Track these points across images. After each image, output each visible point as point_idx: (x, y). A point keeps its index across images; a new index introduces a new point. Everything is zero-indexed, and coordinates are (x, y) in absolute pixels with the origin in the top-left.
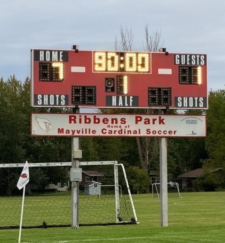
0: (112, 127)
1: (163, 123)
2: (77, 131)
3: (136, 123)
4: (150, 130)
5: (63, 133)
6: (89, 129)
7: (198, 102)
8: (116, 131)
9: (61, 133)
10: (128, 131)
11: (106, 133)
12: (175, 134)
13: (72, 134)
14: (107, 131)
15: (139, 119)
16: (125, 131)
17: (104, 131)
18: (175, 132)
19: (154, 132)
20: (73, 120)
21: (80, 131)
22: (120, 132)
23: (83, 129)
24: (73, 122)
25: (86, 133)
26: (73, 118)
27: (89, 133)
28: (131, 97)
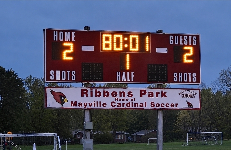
0: (120, 100)
1: (166, 97)
2: (89, 103)
3: (141, 96)
4: (154, 103)
5: (76, 106)
6: (100, 102)
7: (192, 77)
8: (125, 104)
9: (74, 106)
10: (135, 104)
11: (115, 106)
12: (176, 107)
13: (84, 107)
14: (116, 104)
15: (143, 92)
16: (132, 104)
17: (113, 104)
18: (177, 104)
19: (158, 105)
20: (85, 93)
21: (92, 103)
22: (128, 105)
23: (94, 102)
24: (85, 95)
25: (97, 106)
26: (85, 92)
27: (100, 106)
28: (132, 73)
